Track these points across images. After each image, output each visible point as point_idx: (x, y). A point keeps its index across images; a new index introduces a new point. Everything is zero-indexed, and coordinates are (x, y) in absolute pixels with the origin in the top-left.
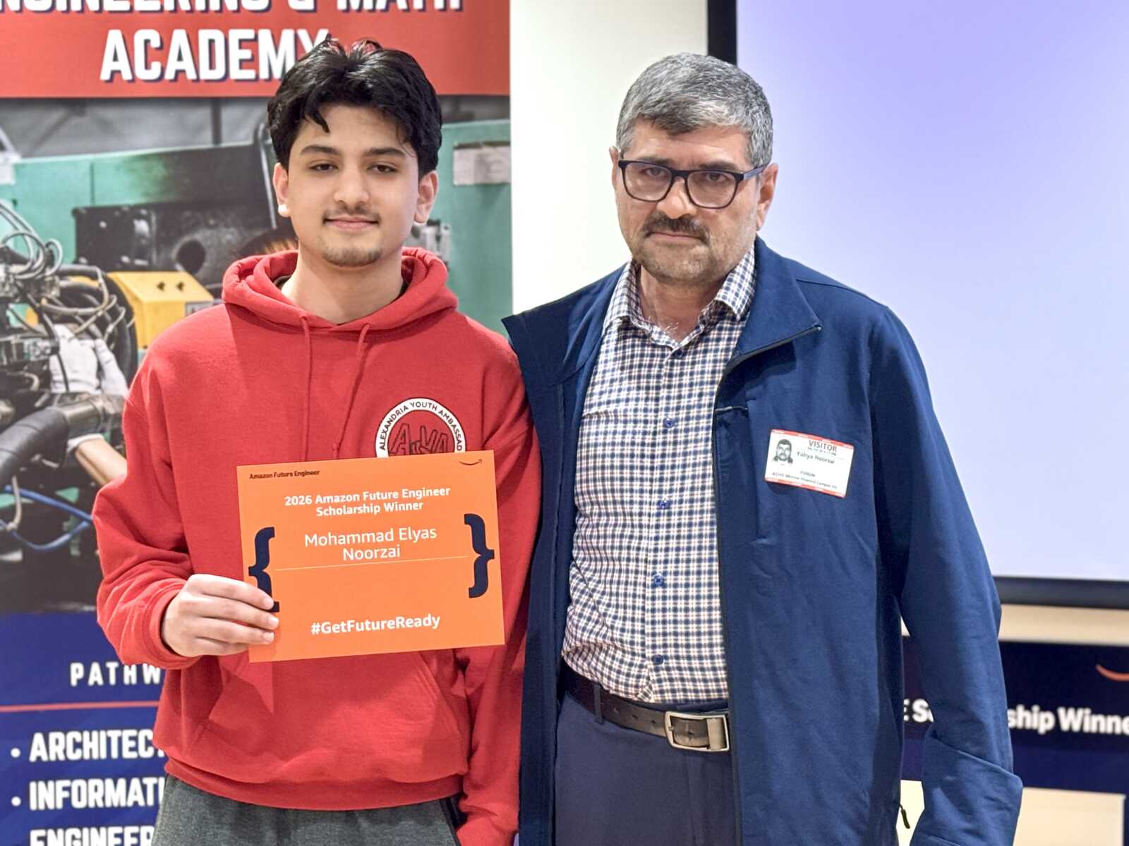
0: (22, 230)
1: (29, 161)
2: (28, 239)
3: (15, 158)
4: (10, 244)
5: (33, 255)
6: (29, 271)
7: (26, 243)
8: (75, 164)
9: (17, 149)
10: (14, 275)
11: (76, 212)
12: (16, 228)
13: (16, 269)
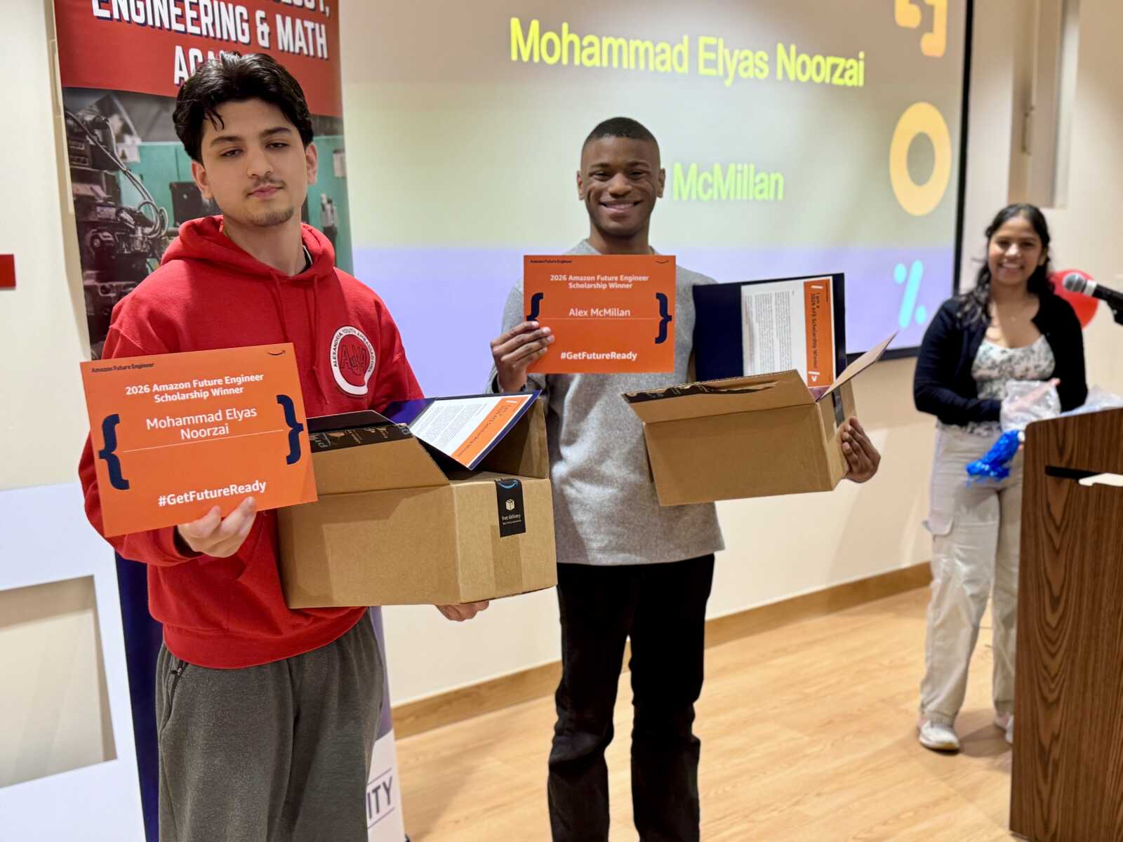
0: (148, 200)
1: (147, 144)
2: (151, 206)
3: (138, 142)
4: (142, 210)
5: (154, 220)
6: (154, 232)
7: (150, 208)
8: (167, 147)
9: (139, 135)
10: (147, 235)
11: (171, 186)
12: (145, 199)
13: (148, 230)
